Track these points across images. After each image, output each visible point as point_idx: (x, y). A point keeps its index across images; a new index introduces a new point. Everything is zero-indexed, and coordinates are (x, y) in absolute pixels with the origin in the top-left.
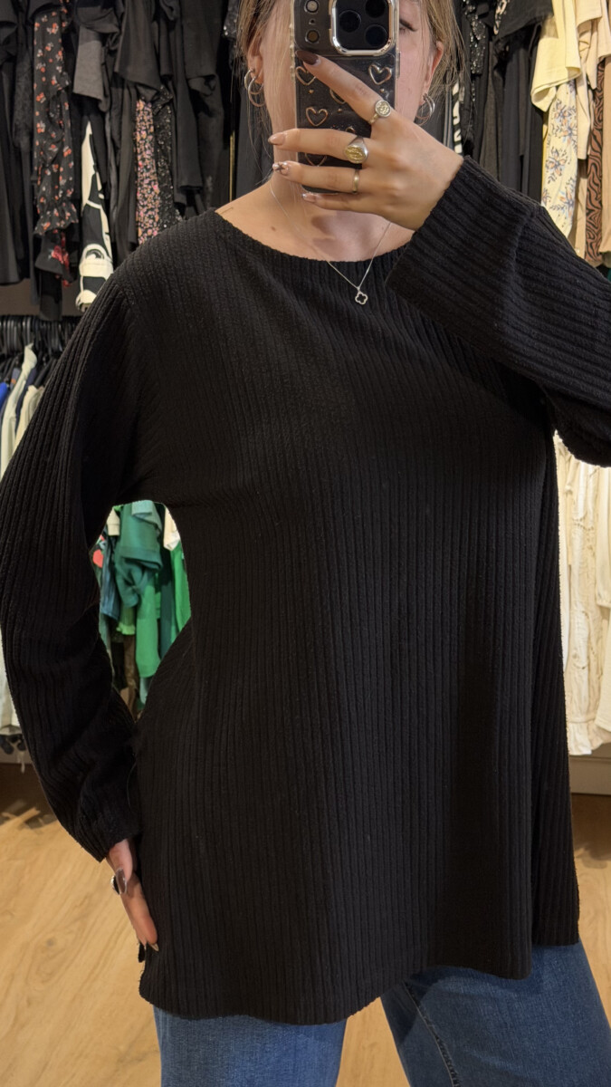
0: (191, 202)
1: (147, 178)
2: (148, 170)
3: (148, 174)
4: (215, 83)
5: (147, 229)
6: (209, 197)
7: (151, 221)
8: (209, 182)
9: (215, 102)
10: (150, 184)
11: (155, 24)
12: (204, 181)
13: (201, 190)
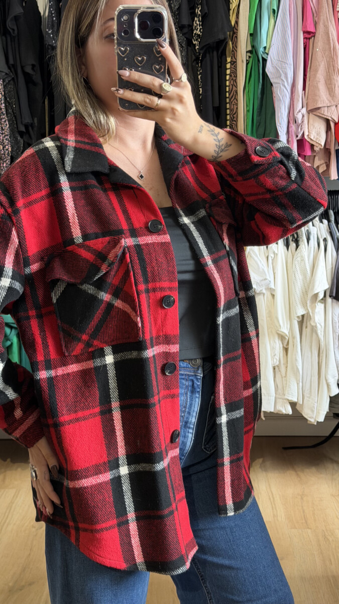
0: (28, 132)
1: (3, 118)
2: (4, 114)
3: (4, 117)
4: (38, 68)
5: (5, 146)
6: (35, 129)
7: (7, 141)
8: (36, 120)
9: (37, 78)
10: (5, 121)
11: (4, 38)
12: (33, 120)
13: (32, 125)
